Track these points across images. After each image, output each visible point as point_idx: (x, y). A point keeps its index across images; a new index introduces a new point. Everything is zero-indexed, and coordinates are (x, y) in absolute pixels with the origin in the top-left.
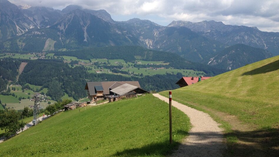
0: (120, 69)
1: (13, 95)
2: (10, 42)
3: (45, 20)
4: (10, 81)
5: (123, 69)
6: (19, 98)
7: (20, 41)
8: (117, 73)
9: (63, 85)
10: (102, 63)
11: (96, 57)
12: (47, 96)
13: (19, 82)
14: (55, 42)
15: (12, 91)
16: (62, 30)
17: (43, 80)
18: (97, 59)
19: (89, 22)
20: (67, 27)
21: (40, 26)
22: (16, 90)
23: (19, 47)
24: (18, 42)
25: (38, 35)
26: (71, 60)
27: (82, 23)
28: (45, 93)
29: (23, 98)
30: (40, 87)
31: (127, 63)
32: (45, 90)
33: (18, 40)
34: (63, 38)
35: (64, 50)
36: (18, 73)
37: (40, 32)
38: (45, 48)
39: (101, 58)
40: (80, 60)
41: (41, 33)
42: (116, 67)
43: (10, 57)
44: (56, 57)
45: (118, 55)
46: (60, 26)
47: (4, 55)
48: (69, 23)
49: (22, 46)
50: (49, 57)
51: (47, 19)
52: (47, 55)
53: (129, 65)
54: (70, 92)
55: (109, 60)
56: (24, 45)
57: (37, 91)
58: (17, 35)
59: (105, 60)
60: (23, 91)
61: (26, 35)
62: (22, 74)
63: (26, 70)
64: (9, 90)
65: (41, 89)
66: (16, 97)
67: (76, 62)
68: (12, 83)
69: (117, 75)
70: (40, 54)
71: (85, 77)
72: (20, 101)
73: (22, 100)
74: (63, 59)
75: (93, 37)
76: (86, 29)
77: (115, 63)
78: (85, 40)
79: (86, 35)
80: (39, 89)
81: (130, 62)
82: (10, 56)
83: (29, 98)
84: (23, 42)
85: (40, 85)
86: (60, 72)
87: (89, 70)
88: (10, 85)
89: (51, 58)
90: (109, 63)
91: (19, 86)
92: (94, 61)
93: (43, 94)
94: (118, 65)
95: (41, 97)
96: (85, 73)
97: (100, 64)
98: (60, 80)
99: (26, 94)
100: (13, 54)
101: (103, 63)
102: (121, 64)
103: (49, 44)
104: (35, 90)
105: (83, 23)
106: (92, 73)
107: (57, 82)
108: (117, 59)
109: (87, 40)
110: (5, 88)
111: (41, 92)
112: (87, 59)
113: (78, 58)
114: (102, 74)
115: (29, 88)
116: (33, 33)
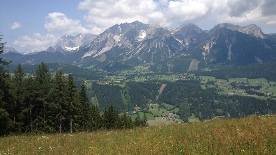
0: (258, 90)
1: (151, 113)
2: (162, 65)
3: (193, 42)
4: (151, 101)
5: (261, 90)
6: (154, 115)
7: (169, 63)
8: (252, 94)
9: (193, 105)
10: (239, 83)
11: (235, 77)
12: (177, 115)
13: (158, 101)
14: (199, 62)
15: (151, 110)
16: (207, 50)
17: (176, 100)
18: (236, 78)
19: (234, 40)
20: (211, 46)
21: (188, 48)
22: (154, 108)
23: (169, 68)
24: (168, 64)
25: (185, 57)
26: (209, 80)
27: (227, 42)
28: (176, 112)
29: (157, 116)
30: (173, 107)
31: (269, 83)
32: (177, 110)
33: (168, 62)
34: (207, 58)
35: (207, 69)
36: (158, 94)
37: (186, 54)
38: (189, 68)
39: (240, 78)
40: (218, 80)
41: (188, 54)
42: (253, 87)
43: (157, 79)
44: (195, 78)
45: (260, 74)
46: (205, 46)
47: (154, 77)
48: (214, 43)
49: (171, 67)
50: (189, 77)
51: (195, 41)
52: (188, 76)
53: (270, 84)
54: (196, 113)
55: (248, 79)
56: (172, 67)
57: (170, 110)
58: (169, 57)
59: (244, 80)
60: (159, 110)
61: (175, 57)
62: (161, 94)
63: (165, 91)
64: (148, 109)
65: (174, 109)
66: (152, 115)
67: (212, 83)
68: (152, 102)
69: (250, 97)
70: (182, 75)
71: (215, 98)
72: (154, 119)
73: (156, 117)
74: (201, 79)
75: (238, 54)
76: (231, 47)
77: (254, 82)
78: (229, 58)
79: (230, 53)
80: (172, 108)
81: (273, 81)
82: (158, 77)
83: (162, 116)
84: (172, 64)
85: (174, 105)
86: (191, 93)
87: (221, 91)
88: (150, 104)
89: (191, 79)
90: (248, 83)
91: (157, 105)
92: (231, 80)
93: (174, 113)
94: (258, 85)
95: (172, 116)
96: (216, 94)
97: (238, 84)
98: (190, 101)
99: (161, 112)
100: (161, 75)
101: (241, 83)
102: (262, 84)
103: (194, 65)
104: (169, 109)
105: (229, 41)
106: (222, 95)
107: (187, 102)
108: (259, 78)
109: (231, 58)
110: (145, 107)
111: (172, 111)
112: (225, 79)
113: (216, 78)
114: (233, 95)
115: (165, 108)
116: (181, 55)
